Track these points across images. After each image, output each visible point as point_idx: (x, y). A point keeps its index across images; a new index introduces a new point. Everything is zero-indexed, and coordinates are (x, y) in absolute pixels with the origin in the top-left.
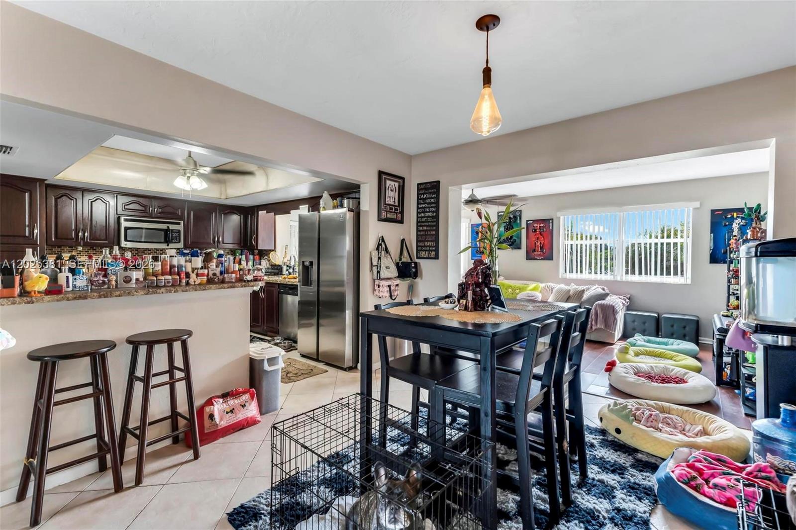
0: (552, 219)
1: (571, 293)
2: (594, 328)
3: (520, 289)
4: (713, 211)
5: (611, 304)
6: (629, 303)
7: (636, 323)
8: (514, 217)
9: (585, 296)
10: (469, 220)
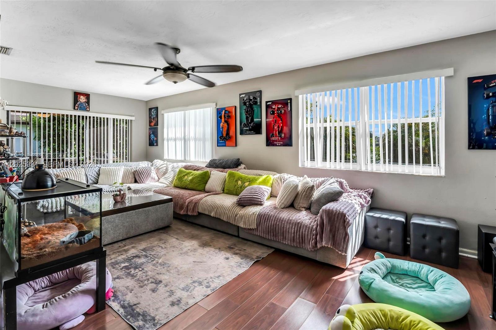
0: (291, 99)
1: (300, 188)
2: (319, 246)
3: (249, 182)
4: (470, 80)
5: (341, 211)
6: (370, 202)
7: (379, 229)
8: (254, 98)
9: (316, 194)
10: (215, 104)
